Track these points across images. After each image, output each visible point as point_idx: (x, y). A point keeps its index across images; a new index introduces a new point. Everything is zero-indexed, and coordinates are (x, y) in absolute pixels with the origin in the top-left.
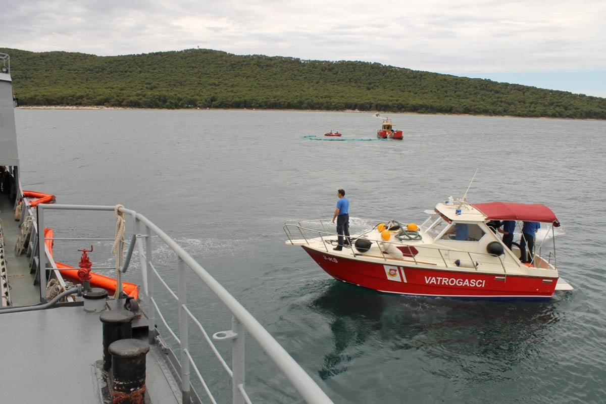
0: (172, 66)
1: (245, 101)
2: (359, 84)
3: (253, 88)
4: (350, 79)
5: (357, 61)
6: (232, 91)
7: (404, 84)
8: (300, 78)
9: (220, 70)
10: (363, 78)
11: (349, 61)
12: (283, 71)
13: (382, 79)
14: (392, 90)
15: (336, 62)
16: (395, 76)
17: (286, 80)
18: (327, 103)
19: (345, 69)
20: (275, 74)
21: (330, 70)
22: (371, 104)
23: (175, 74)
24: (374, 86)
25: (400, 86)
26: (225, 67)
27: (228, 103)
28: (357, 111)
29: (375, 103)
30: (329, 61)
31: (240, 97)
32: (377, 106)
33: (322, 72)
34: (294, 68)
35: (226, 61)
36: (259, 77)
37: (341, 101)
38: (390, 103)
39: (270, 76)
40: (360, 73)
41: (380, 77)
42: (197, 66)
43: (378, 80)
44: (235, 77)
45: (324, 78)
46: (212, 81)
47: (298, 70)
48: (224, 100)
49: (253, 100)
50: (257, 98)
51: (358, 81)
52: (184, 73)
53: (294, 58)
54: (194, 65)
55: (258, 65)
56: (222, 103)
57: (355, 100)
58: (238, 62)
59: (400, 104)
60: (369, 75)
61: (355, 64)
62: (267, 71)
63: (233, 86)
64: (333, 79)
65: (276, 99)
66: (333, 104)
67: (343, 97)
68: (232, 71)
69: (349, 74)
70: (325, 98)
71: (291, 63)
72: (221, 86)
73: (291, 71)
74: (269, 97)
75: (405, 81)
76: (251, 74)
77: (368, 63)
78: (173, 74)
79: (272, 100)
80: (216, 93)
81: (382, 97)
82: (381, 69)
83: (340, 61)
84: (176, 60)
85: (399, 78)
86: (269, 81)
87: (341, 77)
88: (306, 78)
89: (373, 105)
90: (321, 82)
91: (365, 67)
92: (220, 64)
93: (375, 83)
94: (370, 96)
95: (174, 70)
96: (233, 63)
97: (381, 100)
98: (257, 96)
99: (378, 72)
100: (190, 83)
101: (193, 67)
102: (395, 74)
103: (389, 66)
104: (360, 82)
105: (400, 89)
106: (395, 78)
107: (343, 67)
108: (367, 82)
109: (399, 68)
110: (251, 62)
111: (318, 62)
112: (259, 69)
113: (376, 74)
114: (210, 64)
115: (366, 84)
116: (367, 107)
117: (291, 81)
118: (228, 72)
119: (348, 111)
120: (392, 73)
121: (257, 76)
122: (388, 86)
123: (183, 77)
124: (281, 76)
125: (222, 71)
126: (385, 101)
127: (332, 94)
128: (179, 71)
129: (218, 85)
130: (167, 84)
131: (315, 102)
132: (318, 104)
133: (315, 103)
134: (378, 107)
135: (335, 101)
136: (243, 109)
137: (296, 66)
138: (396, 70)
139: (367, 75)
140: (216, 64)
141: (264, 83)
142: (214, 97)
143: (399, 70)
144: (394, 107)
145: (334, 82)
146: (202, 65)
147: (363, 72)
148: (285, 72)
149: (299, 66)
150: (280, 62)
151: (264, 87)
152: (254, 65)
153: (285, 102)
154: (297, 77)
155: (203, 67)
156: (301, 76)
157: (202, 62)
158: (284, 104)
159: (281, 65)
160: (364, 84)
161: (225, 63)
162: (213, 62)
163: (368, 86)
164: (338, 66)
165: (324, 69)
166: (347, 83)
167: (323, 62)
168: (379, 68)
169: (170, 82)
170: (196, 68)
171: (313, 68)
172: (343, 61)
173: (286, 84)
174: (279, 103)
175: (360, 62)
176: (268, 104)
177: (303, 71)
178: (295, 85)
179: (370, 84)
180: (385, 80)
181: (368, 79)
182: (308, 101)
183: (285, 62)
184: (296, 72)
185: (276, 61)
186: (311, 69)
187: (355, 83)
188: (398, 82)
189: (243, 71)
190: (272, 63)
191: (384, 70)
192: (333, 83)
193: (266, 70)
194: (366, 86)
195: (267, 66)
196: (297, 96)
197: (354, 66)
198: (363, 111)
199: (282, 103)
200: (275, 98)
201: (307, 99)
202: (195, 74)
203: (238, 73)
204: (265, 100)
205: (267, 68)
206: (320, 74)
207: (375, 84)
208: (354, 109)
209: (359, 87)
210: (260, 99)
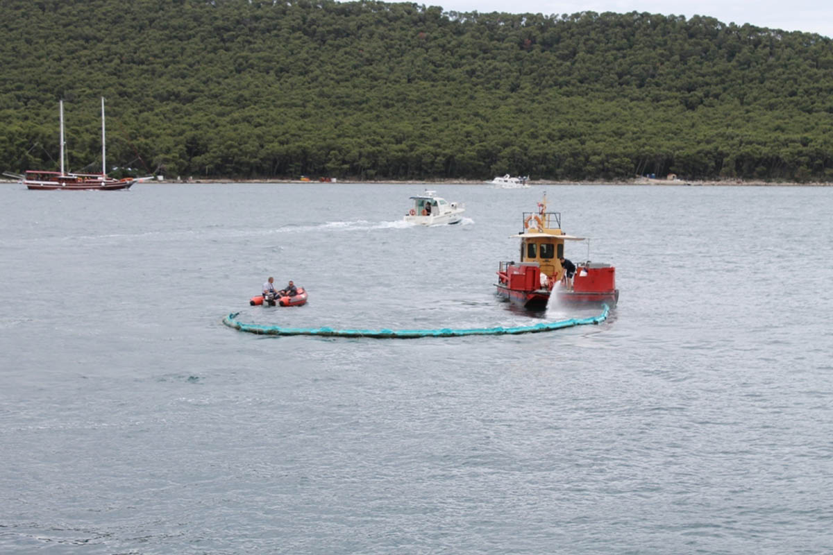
0: (13, 34)
1: (305, 152)
2: (655, 91)
3: (310, 108)
4: (620, 75)
5: (635, 13)
6: (247, 120)
7: (806, 86)
8: (456, 73)
9: (183, 49)
10: (663, 69)
11: (608, 14)
12: (394, 51)
13: (729, 72)
14: (771, 107)
15: (565, 16)
16: (771, 60)
17: (409, 81)
18: (575, 155)
19: (598, 42)
20: (370, 62)
21: (547, 45)
22: (719, 157)
23: (29, 60)
24: (707, 96)
25: (793, 94)
26: (197, 39)
27: (245, 159)
28: (672, 180)
29: (734, 154)
30: (540, 15)
31: (282, 138)
32: (739, 161)
33: (524, 52)
34: (427, 39)
35: (196, 19)
36: (318, 72)
37: (620, 150)
38: (784, 152)
39: (355, 67)
40: (653, 54)
41: (722, 65)
42: (98, 34)
43: (715, 73)
44: (239, 72)
45: (532, 71)
46: (163, 84)
47: (443, 48)
48: (235, 150)
49: (330, 148)
50: (340, 141)
51: (649, 79)
52: (61, 59)
53: (424, 8)
54: (88, 31)
55: (306, 33)
56: (226, 159)
57: (665, 146)
58: (238, 22)
59: (819, 154)
60: (683, 59)
61: (630, 25)
62: (342, 50)
63: (240, 102)
64: (564, 74)
65: (403, 146)
66: (595, 159)
67: (619, 134)
68: (222, 51)
69: (616, 59)
70: (561, 138)
71: (415, 23)
72: (201, 101)
73: (419, 50)
74: (378, 138)
75: (810, 77)
76: (291, 59)
77: (673, 17)
78: (22, 62)
79: (394, 150)
80: (196, 127)
81: (748, 132)
82: (721, 35)
83: (577, 15)
84: (23, 15)
85: (786, 66)
86: (355, 87)
87: (588, 69)
88: (472, 73)
89: (726, 160)
90: (527, 85)
91: (665, 33)
92: (175, 29)
93: (707, 84)
94: (705, 131)
95: (24, 48)
96: (219, 23)
97: (750, 143)
98: (339, 136)
99: (713, 47)
100: (88, 91)
101: (87, 39)
102: (771, 54)
103: (747, 25)
104: (657, 85)
105: (797, 104)
106: (770, 67)
107: (593, 35)
108: (678, 83)
109: (780, 32)
110: (283, 22)
111: (505, 17)
112: (313, 45)
113: (706, 54)
114: (142, 28)
115: (678, 90)
116: (706, 167)
117: (427, 84)
118: (212, 55)
119: (643, 180)
120: (761, 52)
121: (312, 67)
122: (755, 93)
123: (59, 72)
124: (392, 69)
125: (189, 51)
126: (764, 144)
127: (581, 126)
128: (41, 52)
129: (190, 100)
130: (11, 94)
131: (533, 151)
132: (544, 159)
133: (535, 158)
134: (745, 167)
135: (599, 147)
136: (299, 179)
137: (435, 34)
138: (771, 39)
139: (677, 57)
140: (165, 28)
141: (340, 91)
142: (193, 141)
143: (779, 38)
144: (799, 164)
145: (567, 83)
146: (116, 31)
147: (659, 50)
148: (403, 53)
149: (444, 35)
150: (379, 22)
151: (343, 103)
152: (294, 29)
153: (436, 155)
154: (445, 72)
155: (123, 39)
156: (455, 66)
157: (114, 22)
158: (433, 163)
159: (382, 29)
160: (670, 89)
161: (192, 24)
162: (152, 21)
163: (687, 95)
164: (574, 30)
165: (527, 41)
166: (612, 86)
167: (520, 17)
168: (715, 34)
169: (19, 88)
170: (100, 40)
171: (492, 39)
172: (589, 13)
173: (414, 95)
174: (419, 158)
175: (646, 15)
176: (382, 161)
177: (461, 51)
178: (448, 98)
179: (690, 89)
180: (741, 73)
181: (684, 72)
182: (508, 150)
183: (396, 19)
184: (437, 55)
185: (363, 16)
186: (485, 41)
187: (640, 86)
188: (786, 80)
189: (260, 50)
190: (352, 25)
191: (731, 40)
192: (565, 88)
193: (338, 47)
194: (678, 94)
195: (338, 33)
196: (468, 134)
197: (628, 29)
198: (692, 179)
199: (427, 160)
200: (399, 142)
201: (506, 145)
202: (100, 60)
203: (246, 59)
204: (369, 148)
205: (338, 42)
206: (518, 59)
207: (706, 88)
208: (662, 175)
209: (657, 99)
210: (352, 146)
